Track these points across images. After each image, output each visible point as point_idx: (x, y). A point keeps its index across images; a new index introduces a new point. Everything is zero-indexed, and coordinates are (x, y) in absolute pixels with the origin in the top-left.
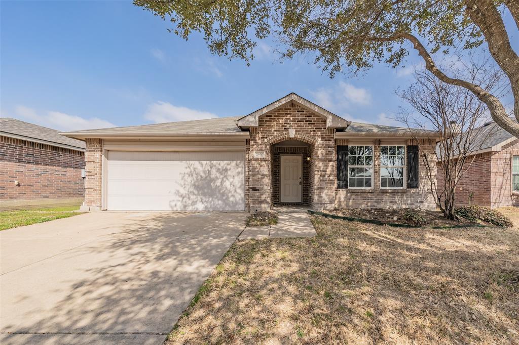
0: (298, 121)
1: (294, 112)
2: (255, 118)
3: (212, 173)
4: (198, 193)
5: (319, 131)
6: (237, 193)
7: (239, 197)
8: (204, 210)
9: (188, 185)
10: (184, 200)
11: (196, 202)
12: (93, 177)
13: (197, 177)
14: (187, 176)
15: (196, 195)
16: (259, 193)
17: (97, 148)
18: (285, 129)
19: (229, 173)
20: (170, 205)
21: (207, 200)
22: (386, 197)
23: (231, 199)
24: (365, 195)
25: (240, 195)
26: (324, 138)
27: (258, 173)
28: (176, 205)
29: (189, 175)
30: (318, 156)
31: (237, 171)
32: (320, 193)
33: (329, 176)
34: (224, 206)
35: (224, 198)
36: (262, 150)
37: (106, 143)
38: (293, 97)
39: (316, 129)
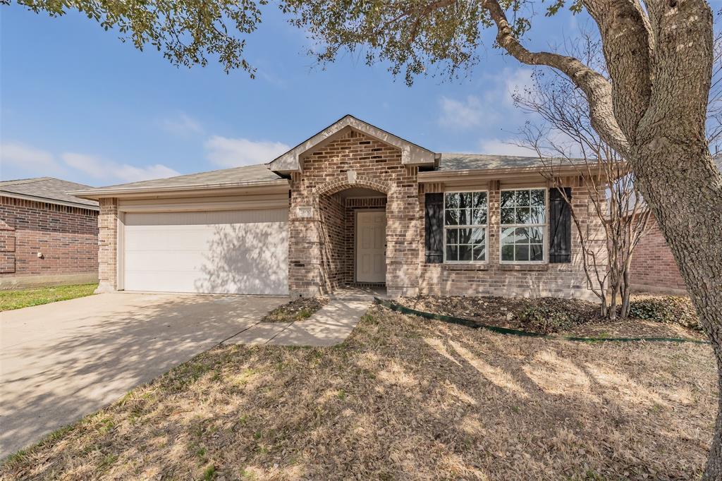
0: (360, 159)
1: (354, 144)
2: (295, 158)
3: (247, 240)
4: (230, 267)
5: (394, 172)
6: (280, 269)
7: (284, 274)
8: (236, 292)
9: (217, 257)
10: (212, 279)
11: (227, 281)
12: (106, 247)
13: (228, 246)
14: (215, 245)
15: (226, 272)
16: (304, 269)
17: (111, 211)
18: (341, 171)
19: (270, 239)
20: (195, 285)
21: (241, 278)
22: (508, 278)
23: (273, 277)
24: (472, 274)
25: (284, 271)
26: (401, 182)
27: (304, 239)
28: (202, 286)
29: (218, 243)
30: (392, 212)
31: (280, 236)
32: (395, 270)
33: (411, 243)
34: (262, 287)
35: (264, 275)
36: (308, 205)
37: (121, 203)
38: (350, 122)
39: (388, 168)
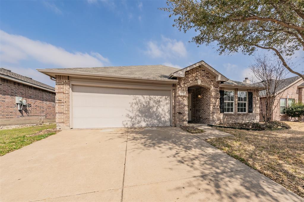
0: (202, 76)
1: (200, 70)
2: (183, 72)
3: (150, 103)
4: (142, 115)
5: (213, 82)
6: (166, 115)
7: (167, 118)
8: (146, 126)
9: (135, 110)
10: (133, 120)
11: (141, 121)
12: (62, 104)
13: (141, 106)
14: (134, 105)
15: (140, 117)
16: (182, 115)
17: (67, 83)
18: (196, 79)
19: (161, 103)
20: (123, 123)
21: (148, 120)
22: (240, 117)
23: (163, 119)
24: (231, 116)
25: (168, 116)
26: (215, 86)
27: (182, 104)
28: (127, 124)
29: (136, 104)
30: (212, 96)
31: (166, 102)
32: (213, 115)
33: (217, 106)
34: (158, 123)
35: (159, 118)
36: (184, 91)
37: (72, 79)
38: (203, 63)
39: (211, 81)
